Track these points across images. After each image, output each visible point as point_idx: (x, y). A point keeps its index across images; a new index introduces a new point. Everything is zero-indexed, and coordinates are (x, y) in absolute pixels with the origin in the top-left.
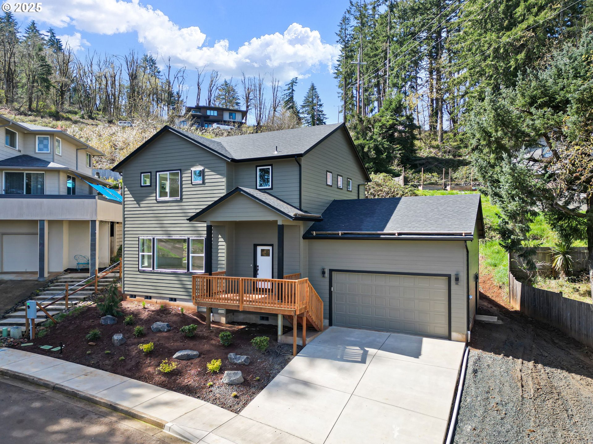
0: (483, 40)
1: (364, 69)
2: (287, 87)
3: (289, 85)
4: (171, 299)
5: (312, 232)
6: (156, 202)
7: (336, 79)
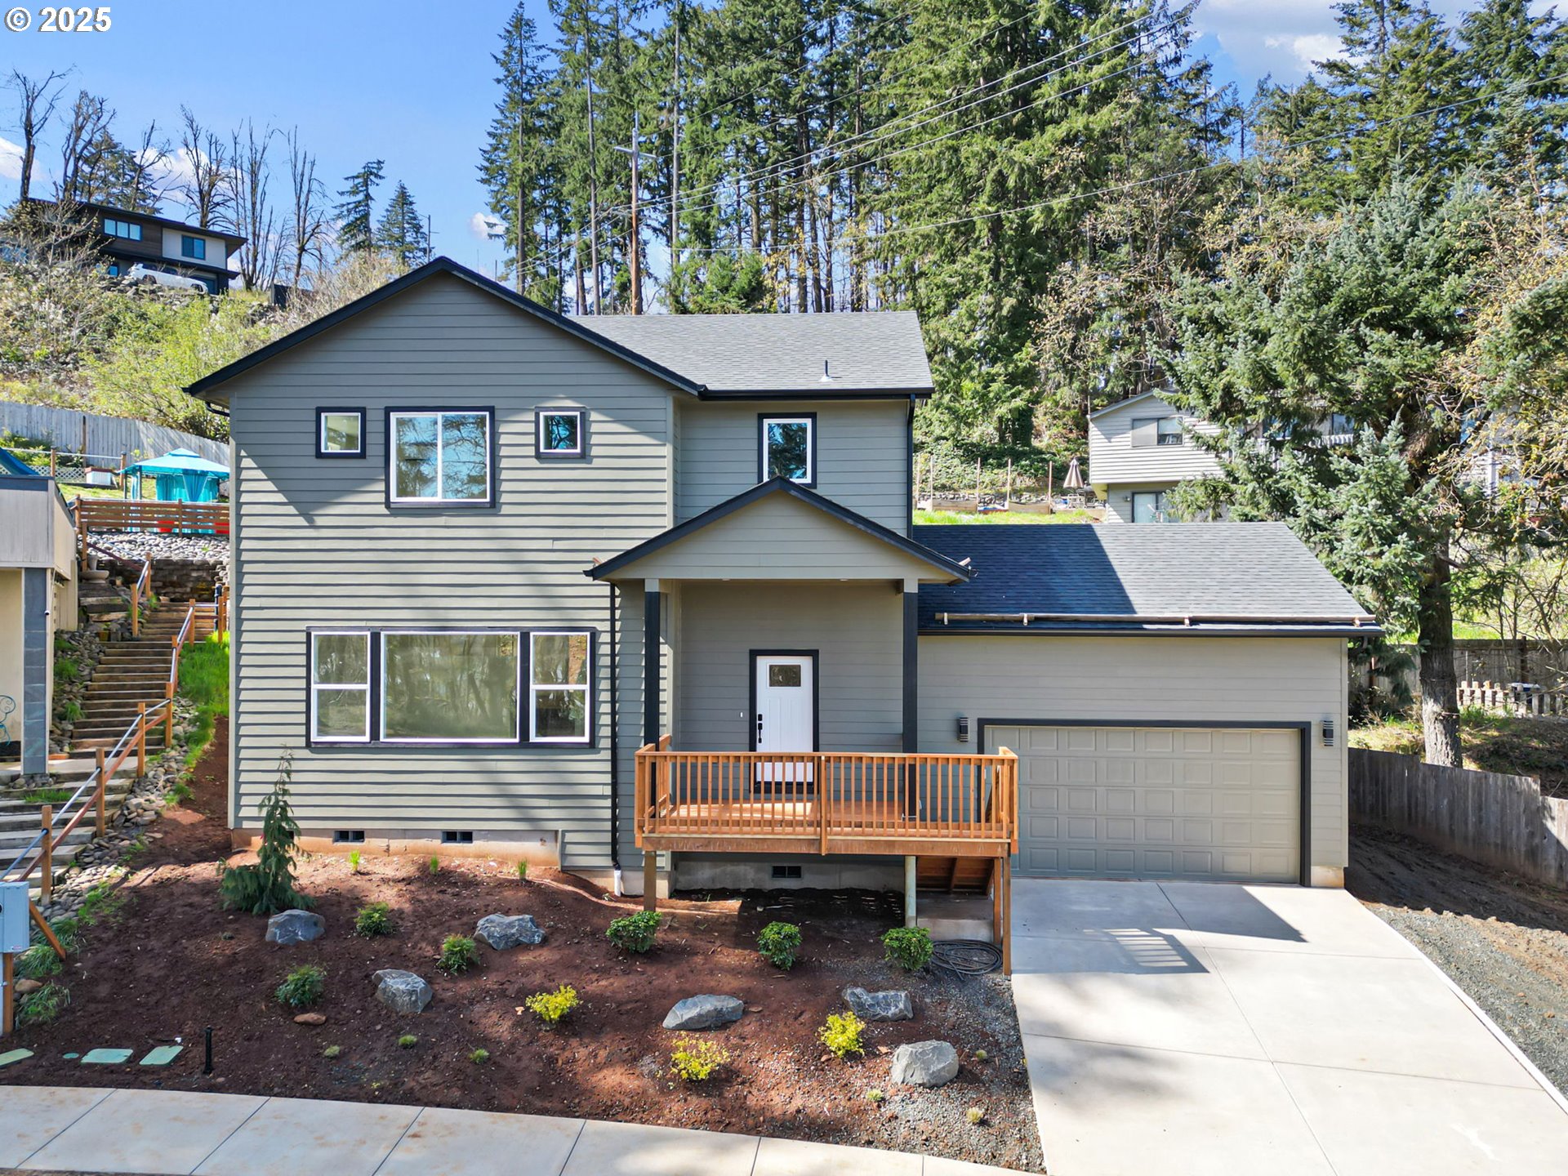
0: (964, 152)
1: (598, 171)
2: (348, 185)
3: (357, 181)
4: (450, 836)
5: (938, 616)
6: (386, 512)
7: (486, 186)
